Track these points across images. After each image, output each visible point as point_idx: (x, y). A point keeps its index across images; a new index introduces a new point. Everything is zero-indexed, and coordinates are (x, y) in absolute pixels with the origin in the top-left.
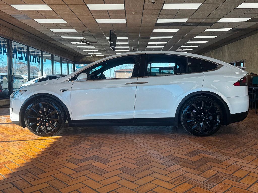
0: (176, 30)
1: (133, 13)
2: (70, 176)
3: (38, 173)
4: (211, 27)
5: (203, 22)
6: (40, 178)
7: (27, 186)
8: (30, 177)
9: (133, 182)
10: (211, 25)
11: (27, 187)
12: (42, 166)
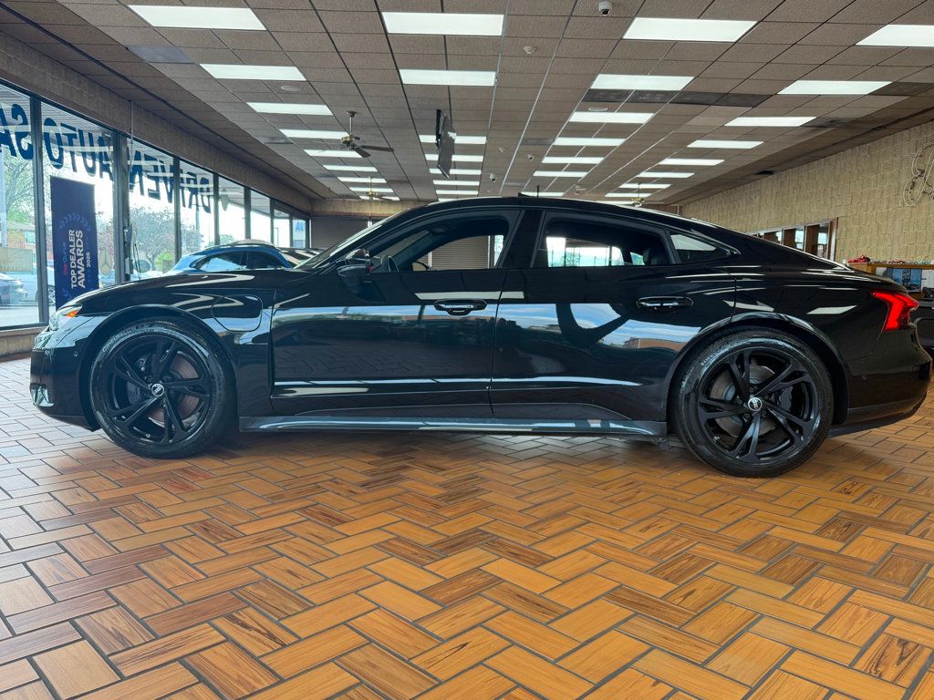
0: (642, 118)
1: (526, 49)
2: (423, 625)
3: (283, 609)
4: (756, 109)
6: (302, 636)
7: (259, 682)
8: (259, 632)
9: (703, 665)
11: (260, 687)
12: (290, 572)
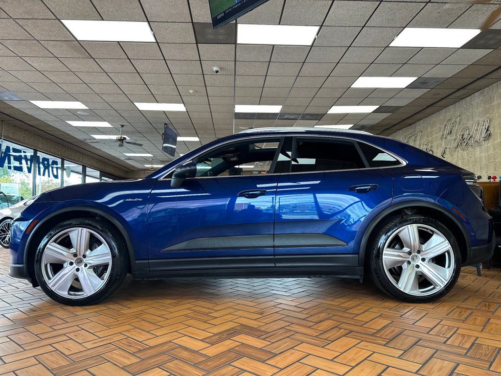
1: (191, 91)
4: (321, 121)
5: (306, 112)
10: (319, 117)
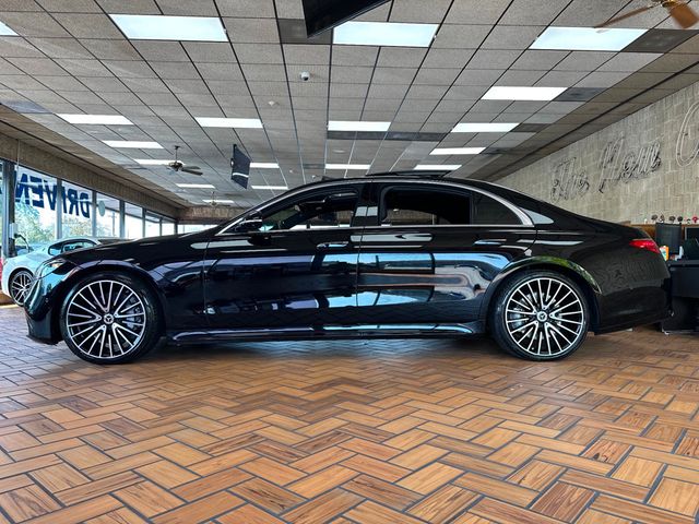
1: (271, 104)
4: (442, 143)
5: (422, 131)
10: (439, 138)
